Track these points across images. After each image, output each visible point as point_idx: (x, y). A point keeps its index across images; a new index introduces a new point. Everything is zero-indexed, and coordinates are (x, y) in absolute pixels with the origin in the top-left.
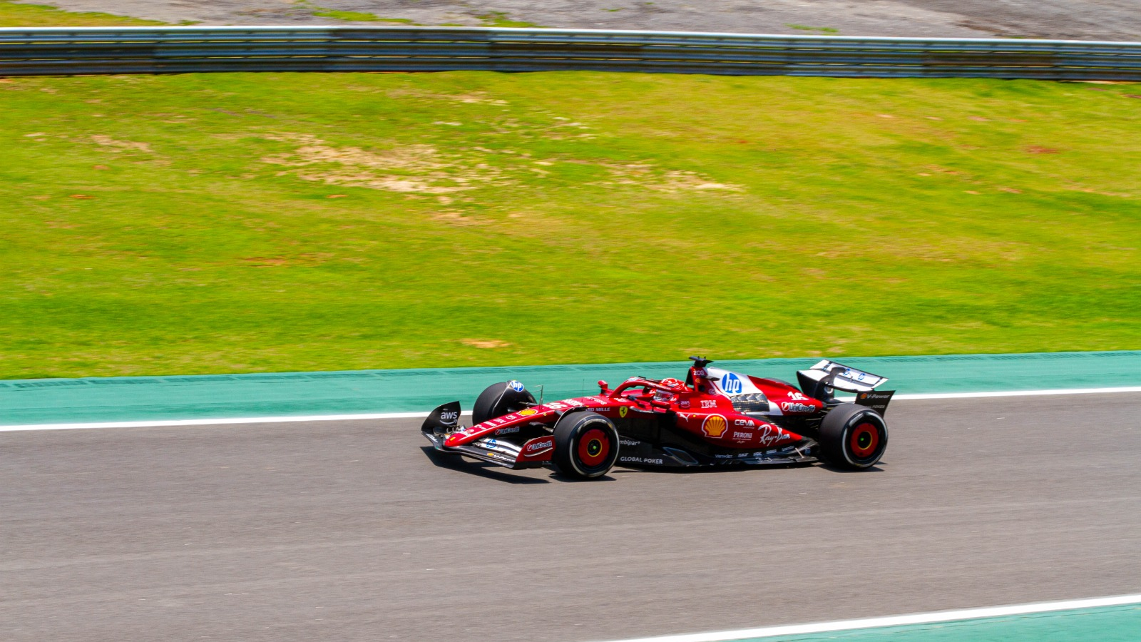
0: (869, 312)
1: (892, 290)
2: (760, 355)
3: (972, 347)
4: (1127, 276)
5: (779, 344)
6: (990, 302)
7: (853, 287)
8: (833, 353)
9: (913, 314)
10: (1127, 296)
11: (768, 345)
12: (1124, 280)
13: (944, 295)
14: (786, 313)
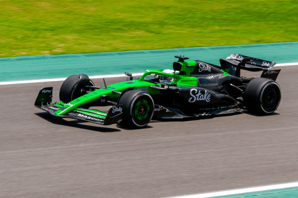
0: (78, 28)
1: (90, 14)
2: (13, 55)
3: (137, 47)
5: (24, 48)
6: (149, 19)
7: (68, 13)
8: (56, 52)
9: (103, 28)
10: (229, 13)
11: (18, 49)
12: (228, 4)
13: (121, 16)
14: (28, 29)
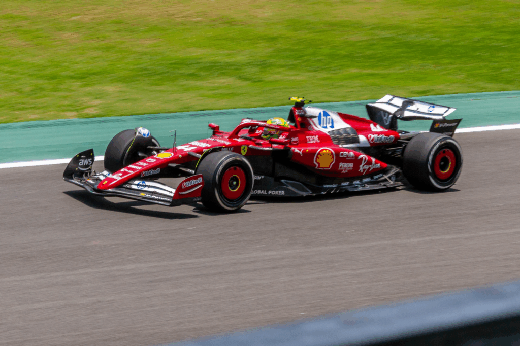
2: (15, 119)
3: (223, 103)
4: (377, 27)
5: (35, 108)
6: (241, 58)
7: (108, 49)
8: (88, 115)
9: (165, 73)
10: (376, 47)
11: (23, 109)
12: (373, 32)
13: (196, 53)
14: (42, 77)
